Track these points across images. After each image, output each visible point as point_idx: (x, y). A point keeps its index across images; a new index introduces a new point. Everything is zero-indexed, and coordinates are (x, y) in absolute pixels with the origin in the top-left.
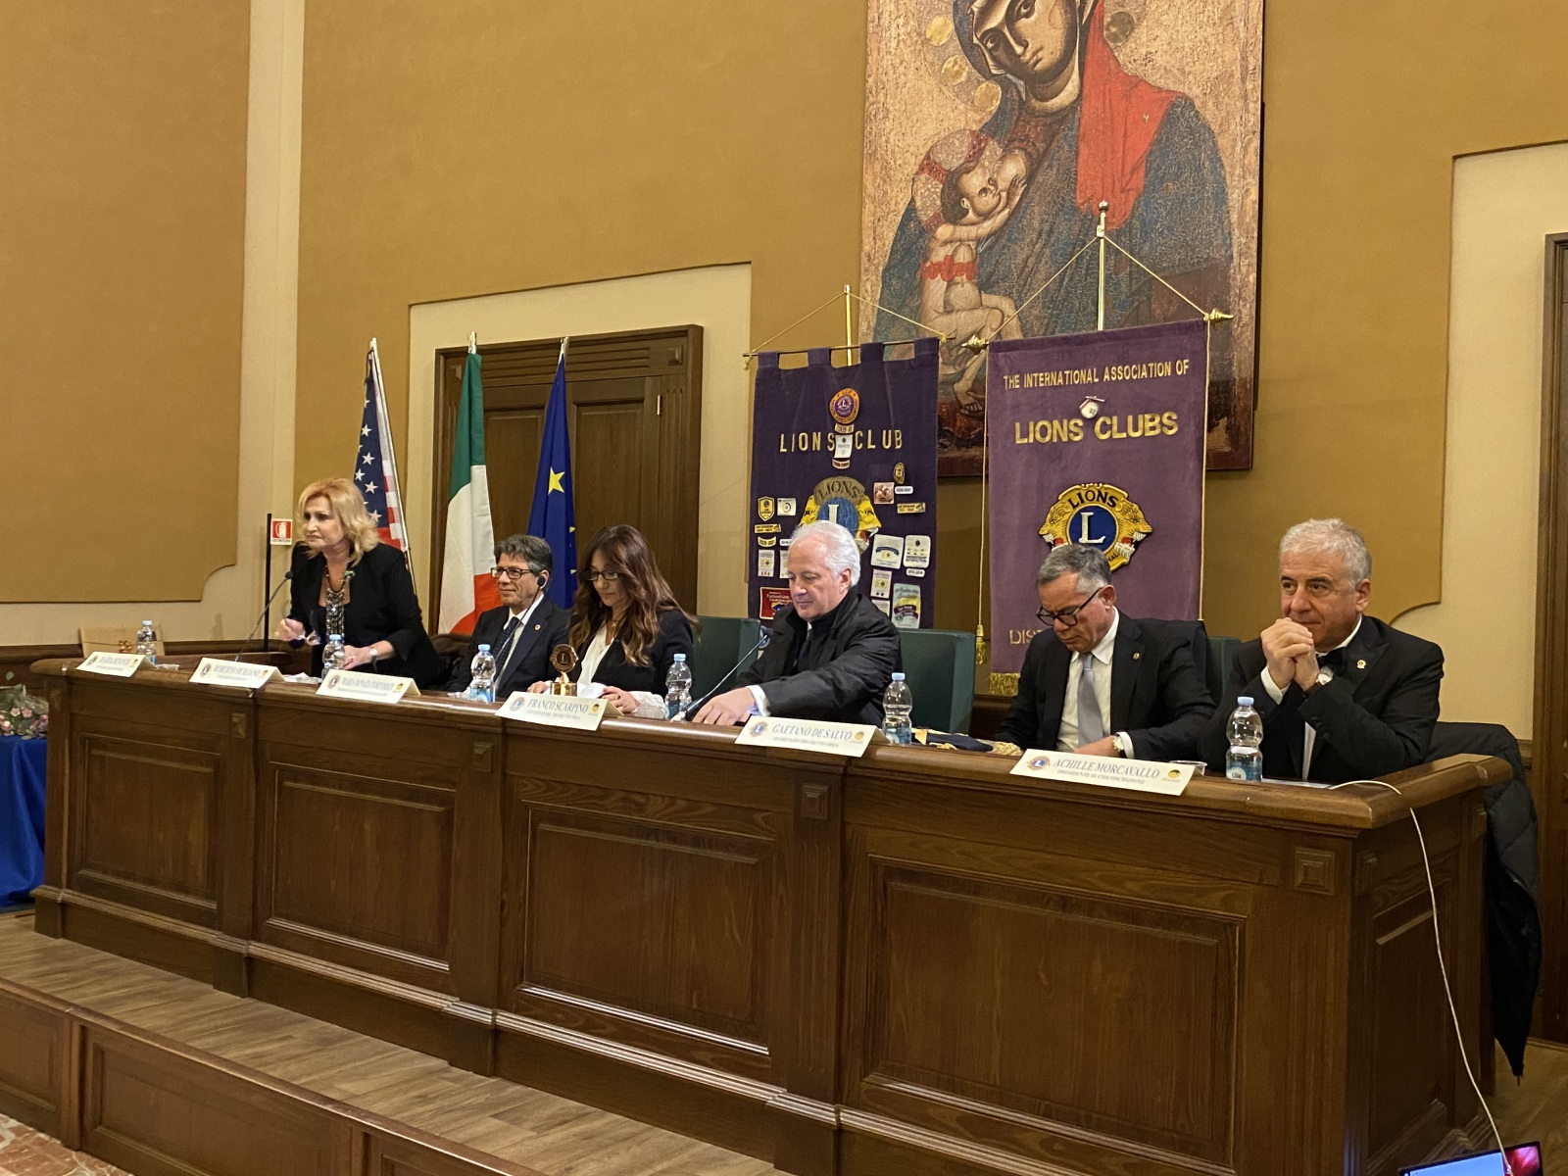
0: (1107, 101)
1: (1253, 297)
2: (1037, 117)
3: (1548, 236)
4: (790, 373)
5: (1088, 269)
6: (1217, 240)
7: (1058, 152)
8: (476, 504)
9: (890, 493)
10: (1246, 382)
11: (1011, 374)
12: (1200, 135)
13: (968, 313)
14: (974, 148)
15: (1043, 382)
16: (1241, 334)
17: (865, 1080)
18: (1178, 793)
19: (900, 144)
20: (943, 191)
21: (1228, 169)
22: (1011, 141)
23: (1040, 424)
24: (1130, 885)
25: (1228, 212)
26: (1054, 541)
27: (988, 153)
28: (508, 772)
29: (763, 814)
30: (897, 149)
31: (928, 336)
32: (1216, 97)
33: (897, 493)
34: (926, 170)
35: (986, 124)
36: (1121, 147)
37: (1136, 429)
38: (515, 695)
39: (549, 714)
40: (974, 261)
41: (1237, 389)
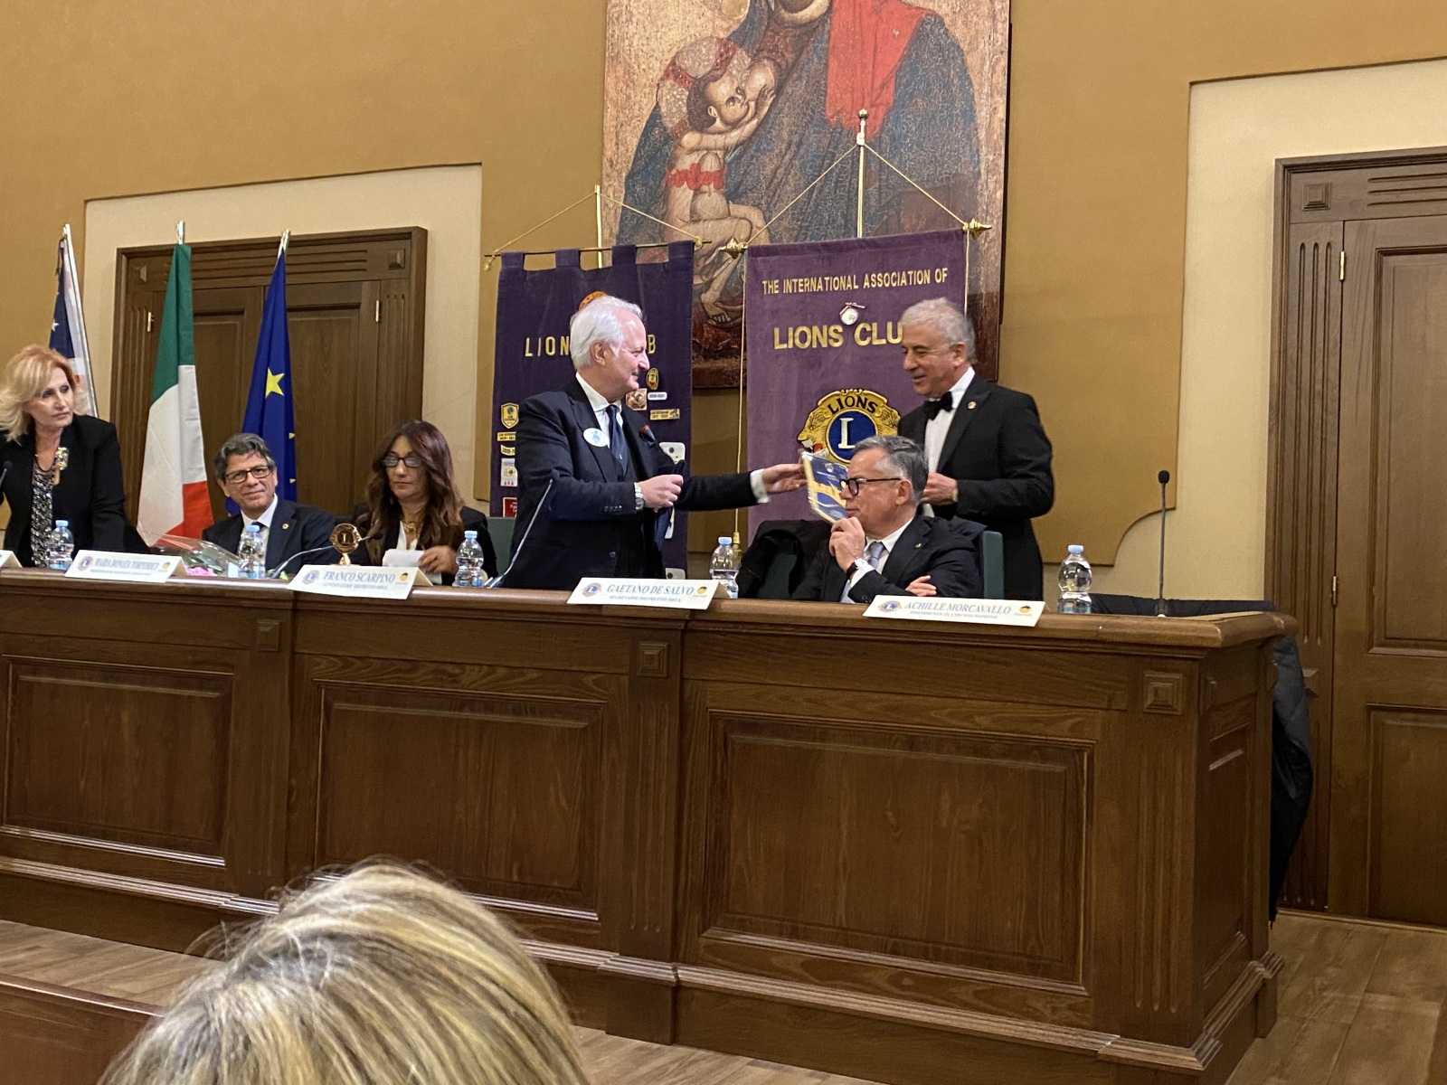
0: (857, 15)
1: (1000, 214)
2: (786, 27)
3: (1277, 160)
4: (537, 274)
5: (836, 183)
6: (964, 156)
7: (807, 63)
8: (185, 408)
9: (643, 399)
10: (992, 298)
11: (770, 279)
12: (949, 53)
13: (715, 222)
14: (721, 56)
15: (802, 288)
16: (988, 249)
17: (704, 935)
18: (1033, 625)
19: (644, 49)
20: (689, 98)
21: (976, 87)
22: (759, 51)
23: (800, 329)
24: (977, 719)
25: (976, 130)
26: (813, 447)
27: (735, 62)
28: (297, 650)
29: (595, 677)
30: (641, 53)
31: (685, 239)
32: (966, 16)
33: (650, 399)
34: (672, 76)
35: (734, 32)
36: (871, 61)
37: (895, 336)
38: (307, 569)
39: (349, 586)
40: (721, 171)
41: (983, 303)
